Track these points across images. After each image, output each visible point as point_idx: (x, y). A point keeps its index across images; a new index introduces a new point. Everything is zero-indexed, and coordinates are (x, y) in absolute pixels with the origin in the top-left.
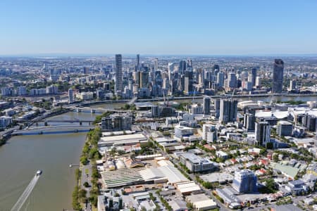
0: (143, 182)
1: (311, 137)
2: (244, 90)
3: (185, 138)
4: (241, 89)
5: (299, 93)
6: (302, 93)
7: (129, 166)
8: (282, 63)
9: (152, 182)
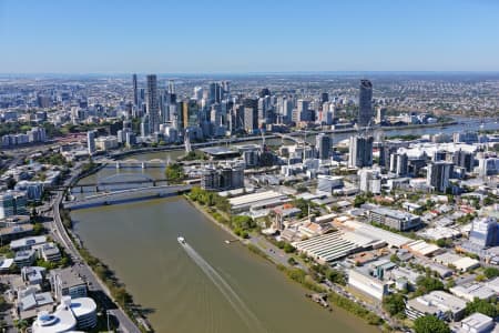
0: (360, 250)
1: (474, 177)
2: (323, 123)
3: (337, 191)
4: (317, 122)
5: (391, 125)
6: (396, 124)
7: (320, 233)
8: (370, 84)
9: (370, 248)
